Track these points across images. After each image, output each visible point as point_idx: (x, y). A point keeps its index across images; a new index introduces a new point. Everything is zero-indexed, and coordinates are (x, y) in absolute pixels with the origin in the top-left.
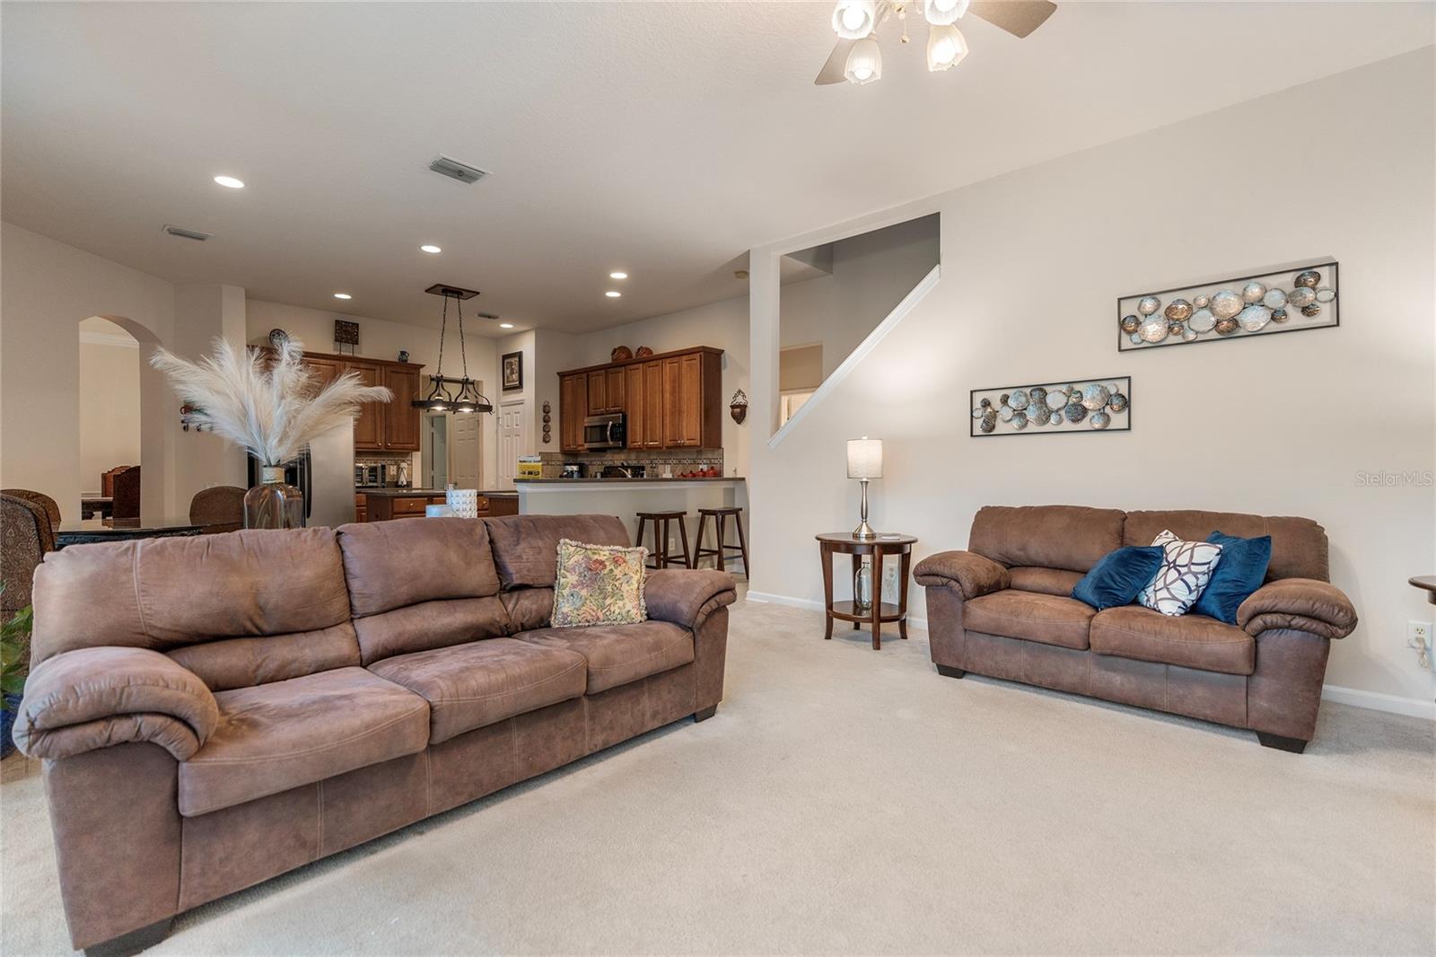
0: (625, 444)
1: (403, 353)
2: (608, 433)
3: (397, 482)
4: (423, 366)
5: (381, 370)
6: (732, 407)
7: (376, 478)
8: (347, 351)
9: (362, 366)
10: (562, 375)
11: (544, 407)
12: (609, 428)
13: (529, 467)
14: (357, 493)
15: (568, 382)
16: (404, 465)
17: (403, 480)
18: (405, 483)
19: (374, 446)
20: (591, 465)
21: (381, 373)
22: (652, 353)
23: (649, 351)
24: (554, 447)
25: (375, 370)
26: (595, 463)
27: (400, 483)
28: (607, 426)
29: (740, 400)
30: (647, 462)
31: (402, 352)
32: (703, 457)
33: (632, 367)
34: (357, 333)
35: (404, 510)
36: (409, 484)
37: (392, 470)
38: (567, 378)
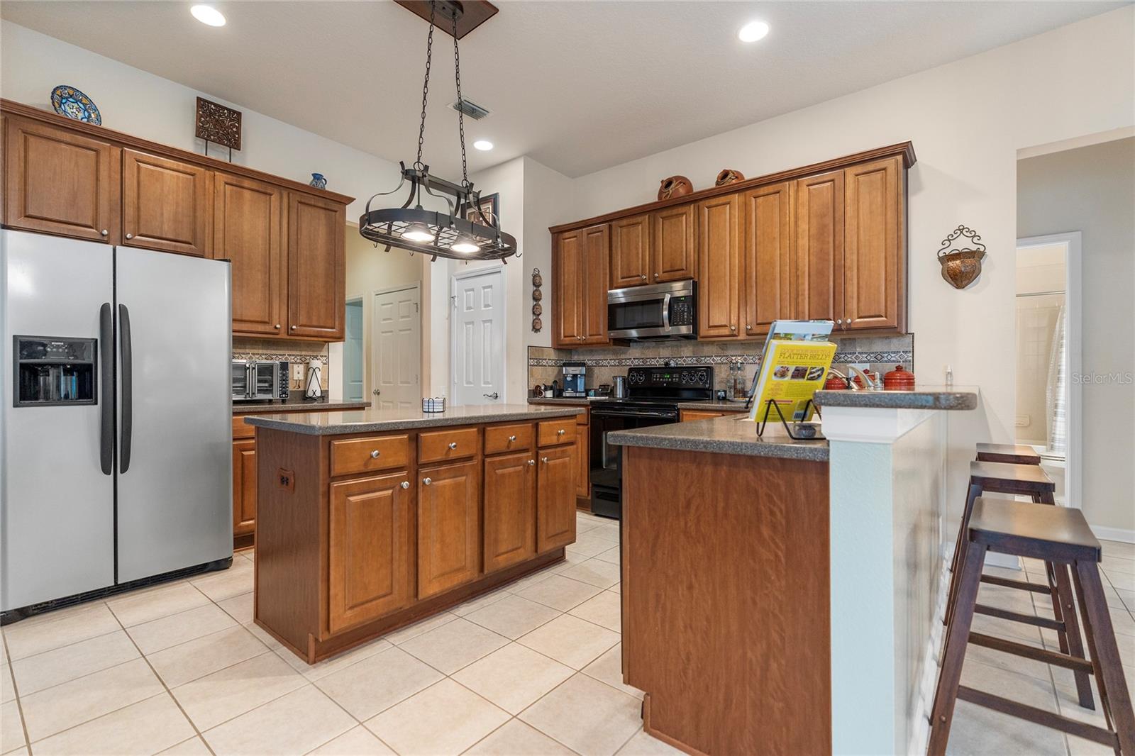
0: (696, 330)
1: (317, 177)
2: (666, 313)
3: (305, 392)
4: (353, 200)
5: (281, 197)
6: (945, 259)
7: (271, 385)
8: (218, 154)
9: (247, 183)
10: (558, 233)
11: (534, 277)
12: (666, 307)
13: (802, 354)
14: (235, 414)
15: (569, 242)
16: (316, 363)
17: (315, 388)
18: (318, 394)
19: (268, 328)
20: (598, 365)
21: (281, 202)
22: (743, 178)
23: (738, 176)
24: (545, 338)
25: (271, 195)
26: (605, 363)
27: (310, 394)
28: (661, 301)
29: (963, 244)
30: (718, 359)
31: (314, 175)
32: (859, 350)
33: (714, 202)
34: (239, 128)
35: (355, 467)
36: (324, 396)
37: (297, 372)
38: (567, 235)
